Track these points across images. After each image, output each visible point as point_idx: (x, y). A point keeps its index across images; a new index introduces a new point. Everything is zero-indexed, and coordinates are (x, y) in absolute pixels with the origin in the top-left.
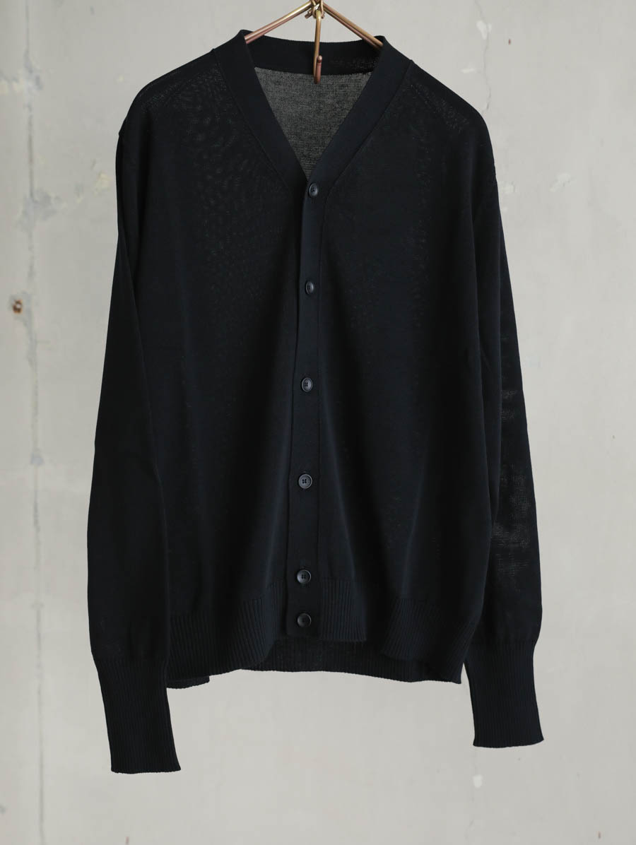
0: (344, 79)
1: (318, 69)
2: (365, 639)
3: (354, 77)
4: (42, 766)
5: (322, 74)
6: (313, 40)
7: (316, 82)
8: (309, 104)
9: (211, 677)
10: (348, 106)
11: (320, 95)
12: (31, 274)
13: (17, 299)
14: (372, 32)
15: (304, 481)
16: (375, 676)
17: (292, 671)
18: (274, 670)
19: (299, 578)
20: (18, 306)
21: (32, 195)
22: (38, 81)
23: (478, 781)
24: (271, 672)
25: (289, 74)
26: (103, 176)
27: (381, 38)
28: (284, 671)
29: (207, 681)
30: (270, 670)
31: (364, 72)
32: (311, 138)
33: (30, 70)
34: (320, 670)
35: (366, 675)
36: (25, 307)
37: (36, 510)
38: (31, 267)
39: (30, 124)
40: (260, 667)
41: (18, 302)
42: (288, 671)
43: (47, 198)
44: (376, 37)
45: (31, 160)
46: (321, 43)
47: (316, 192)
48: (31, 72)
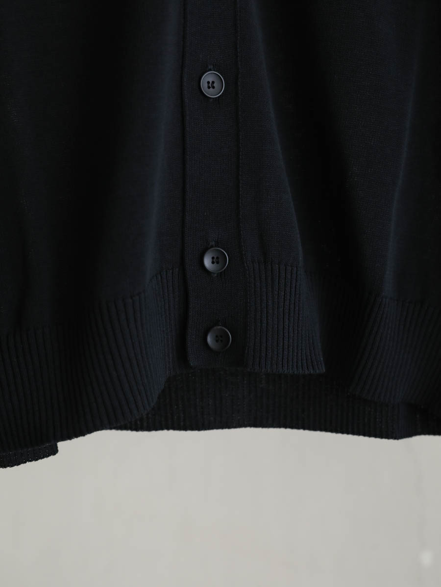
2: (323, 370)
9: (61, 445)
15: (211, 85)
16: (337, 431)
17: (199, 430)
18: (168, 429)
19: (207, 262)
24: (165, 432)
28: (185, 429)
29: (54, 451)
30: (162, 429)
34: (245, 426)
35: (321, 430)
40: (145, 424)
42: (192, 429)
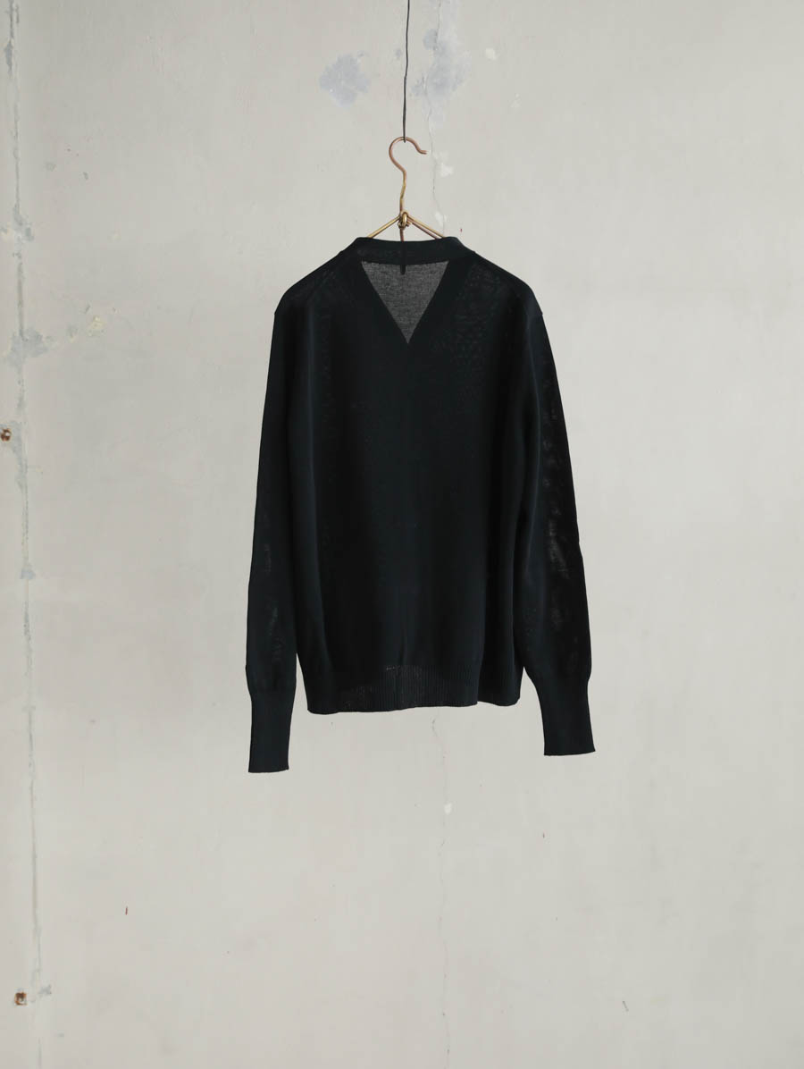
4: (34, 857)
12: (21, 405)
13: (5, 428)
20: (7, 434)
21: (21, 333)
22: (28, 232)
23: (448, 809)
26: (97, 319)
33: (20, 222)
36: (13, 436)
37: (26, 620)
38: (21, 399)
39: (20, 270)
41: (6, 431)
43: (38, 337)
45: (21, 303)
48: (21, 224)
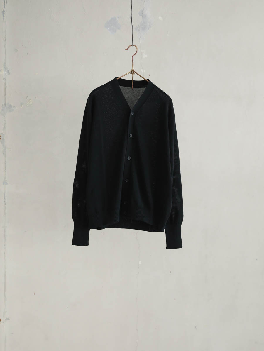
0: (139, 89)
1: (133, 86)
3: (142, 88)
5: (133, 87)
6: (132, 80)
7: (132, 89)
8: (131, 94)
10: (140, 95)
11: (133, 92)
14: (146, 79)
21: (5, 105)
25: (126, 87)
26: (30, 101)
27: (148, 80)
31: (144, 87)
32: (131, 102)
33: (6, 68)
38: (4, 126)
39: (5, 84)
43: (11, 106)
44: (147, 80)
45: (5, 95)
46: (134, 81)
47: (133, 114)
